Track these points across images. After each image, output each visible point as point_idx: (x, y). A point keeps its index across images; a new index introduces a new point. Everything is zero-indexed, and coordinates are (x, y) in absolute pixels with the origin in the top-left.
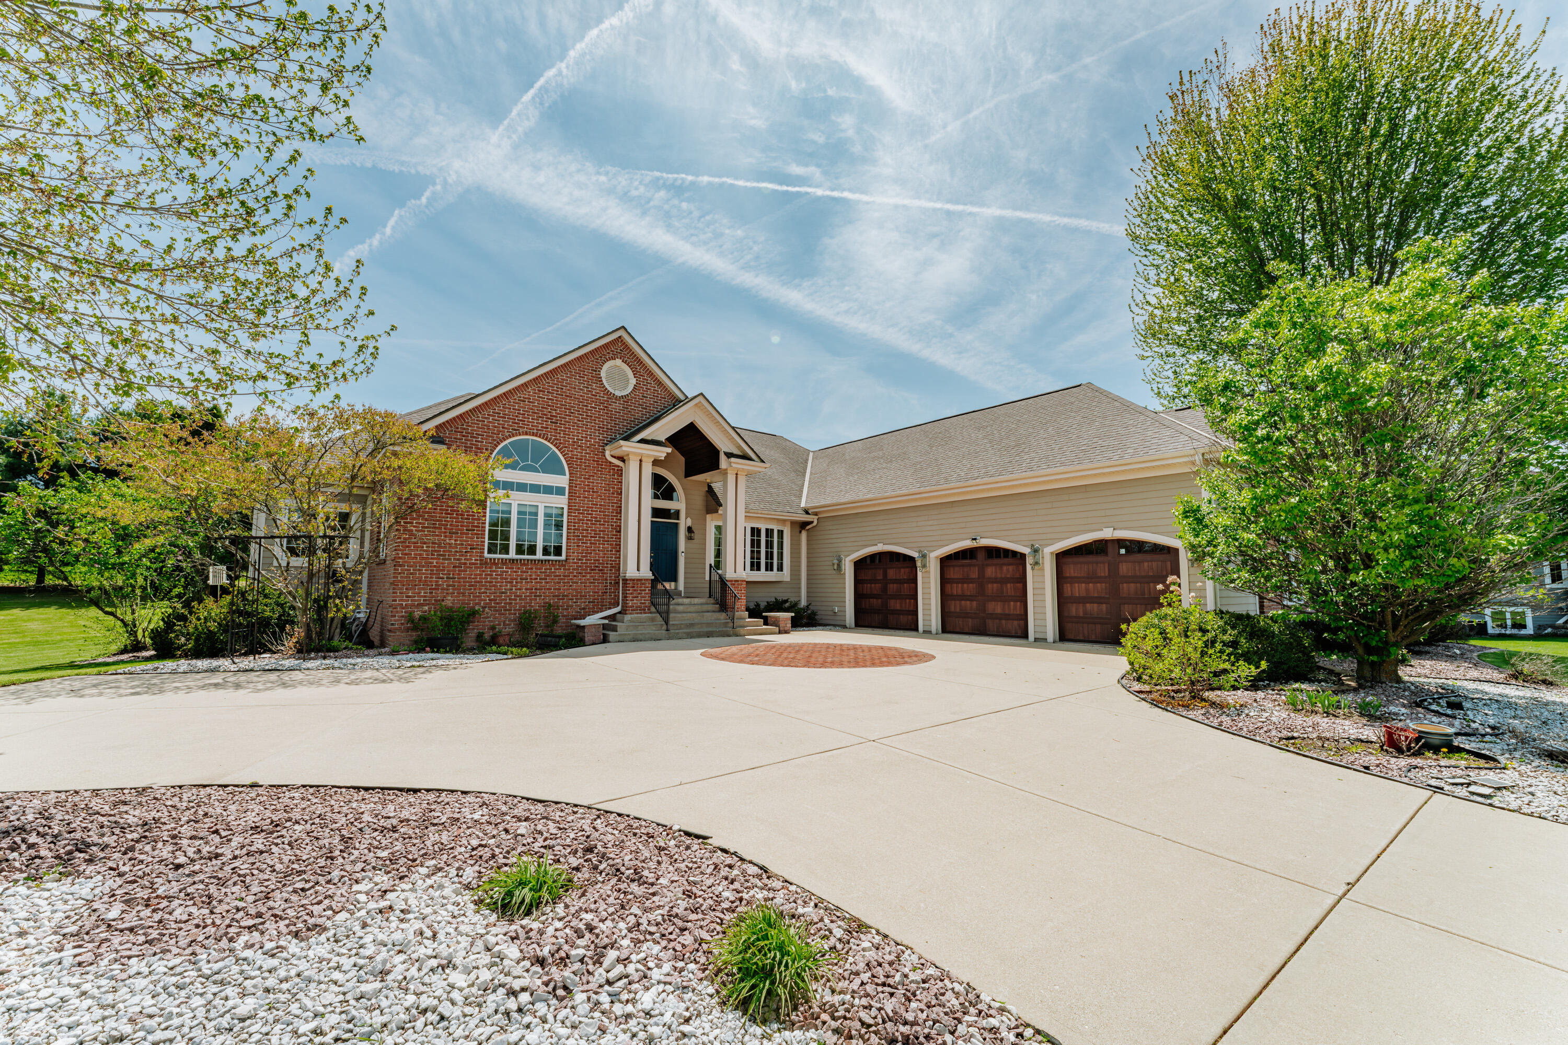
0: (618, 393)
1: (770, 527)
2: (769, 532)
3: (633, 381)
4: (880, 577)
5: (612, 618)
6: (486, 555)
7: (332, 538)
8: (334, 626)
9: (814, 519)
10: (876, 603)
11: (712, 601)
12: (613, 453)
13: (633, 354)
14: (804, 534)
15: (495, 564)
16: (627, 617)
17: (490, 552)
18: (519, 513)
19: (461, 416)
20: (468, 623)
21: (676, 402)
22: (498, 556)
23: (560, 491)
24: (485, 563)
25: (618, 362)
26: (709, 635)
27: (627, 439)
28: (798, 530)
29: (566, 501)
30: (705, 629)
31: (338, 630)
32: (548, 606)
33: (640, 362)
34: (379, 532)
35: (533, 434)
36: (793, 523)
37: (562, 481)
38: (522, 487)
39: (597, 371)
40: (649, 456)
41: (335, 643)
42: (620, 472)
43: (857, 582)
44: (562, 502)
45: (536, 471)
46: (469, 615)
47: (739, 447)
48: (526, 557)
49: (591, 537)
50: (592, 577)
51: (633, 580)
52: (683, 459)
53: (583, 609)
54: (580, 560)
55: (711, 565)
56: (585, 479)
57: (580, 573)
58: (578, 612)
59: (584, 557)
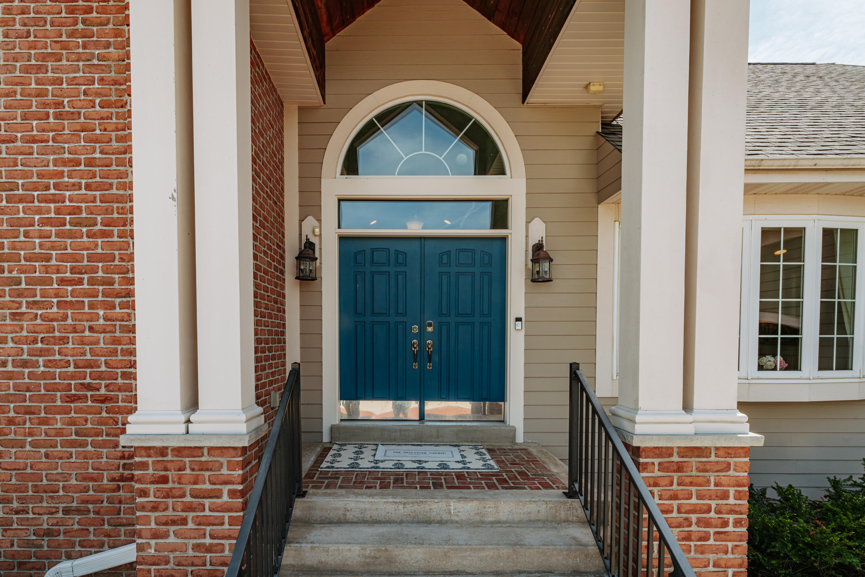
49: (62, 281)
50: (72, 422)
51: (162, 451)
52: (519, 46)
53: (48, 533)
54: (25, 364)
55: (574, 368)
56: (26, 70)
57: (29, 411)
58: (30, 544)
59: (41, 353)
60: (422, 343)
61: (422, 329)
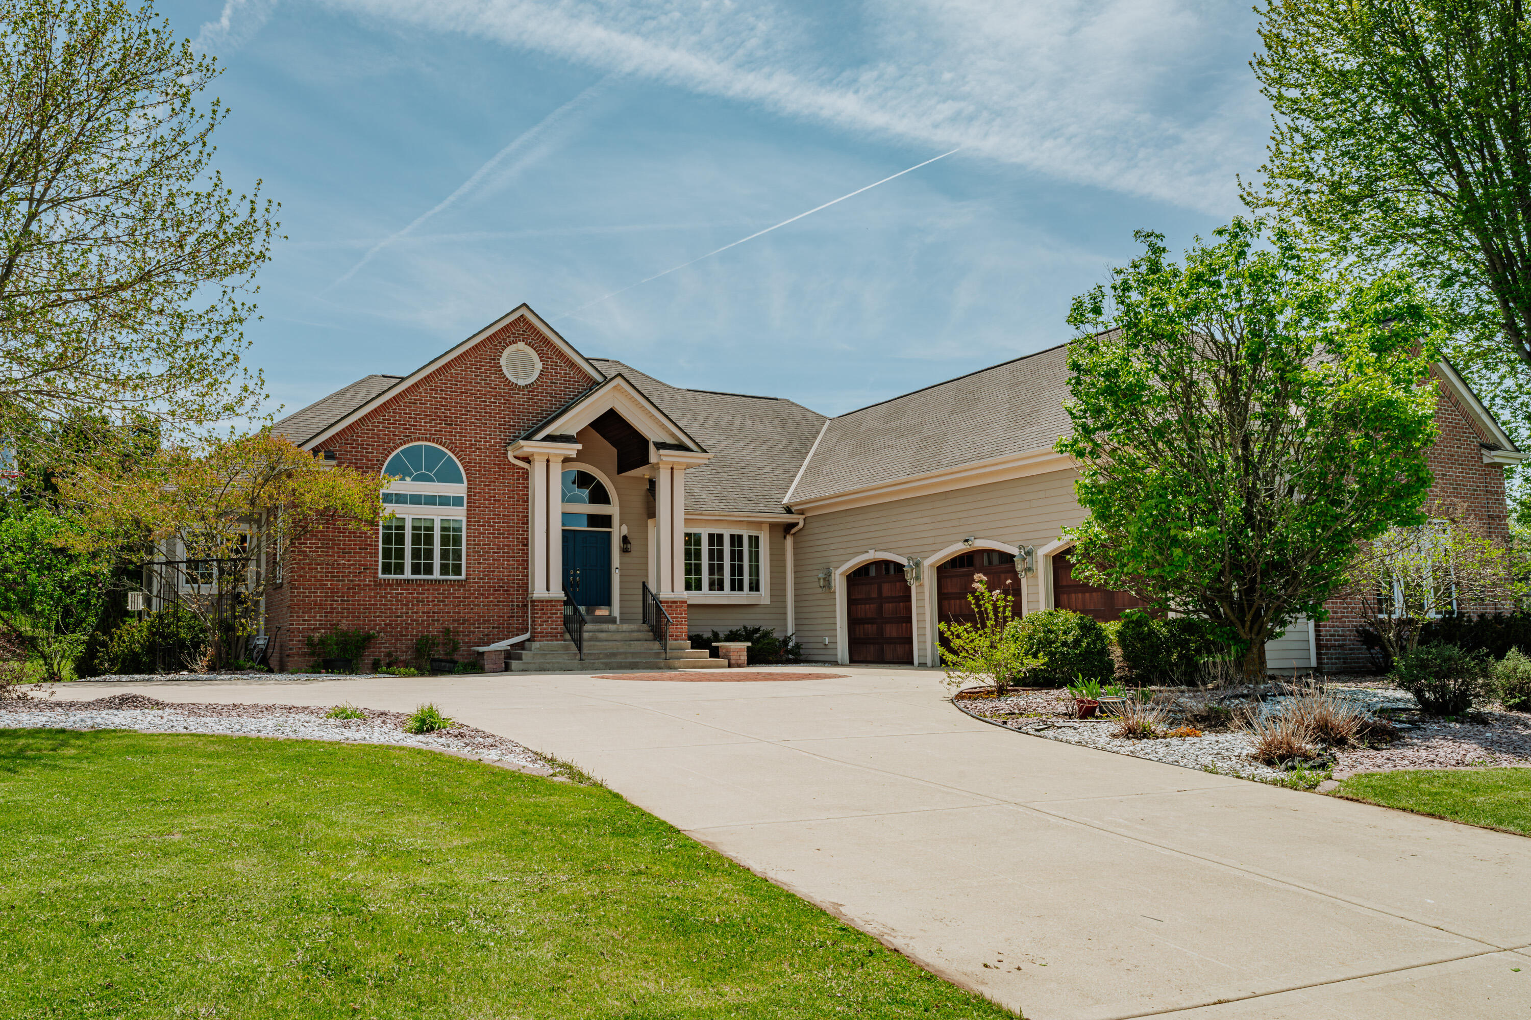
0: (521, 383)
1: (737, 532)
2: (736, 540)
3: (539, 366)
4: (874, 595)
5: (521, 645)
6: (380, 575)
7: (235, 560)
8: (240, 646)
9: (800, 519)
10: (871, 629)
11: (645, 627)
12: (516, 453)
13: (538, 333)
14: (789, 541)
15: (391, 585)
16: (536, 645)
17: (383, 573)
18: (414, 528)
19: (350, 427)
20: (364, 648)
21: (592, 386)
22: (392, 576)
23: (457, 501)
24: (379, 584)
25: (521, 345)
26: (633, 666)
27: (528, 438)
28: (781, 534)
29: (465, 513)
30: (630, 660)
31: (243, 650)
32: (447, 631)
33: (547, 342)
34: (275, 555)
35: (426, 439)
36: (773, 526)
37: (459, 490)
38: (416, 500)
39: (495, 359)
40: (556, 455)
41: (241, 662)
42: (525, 475)
43: (852, 602)
44: (459, 514)
45: (430, 480)
46: (364, 640)
47: (673, 435)
48: (422, 577)
49: (494, 552)
50: (496, 598)
51: (542, 601)
52: (615, 450)
53: (487, 635)
54: (481, 579)
55: (644, 583)
56: (485, 485)
57: (482, 594)
58: (481, 639)
59: (487, 575)
60: (574, 579)
61: (575, 572)
